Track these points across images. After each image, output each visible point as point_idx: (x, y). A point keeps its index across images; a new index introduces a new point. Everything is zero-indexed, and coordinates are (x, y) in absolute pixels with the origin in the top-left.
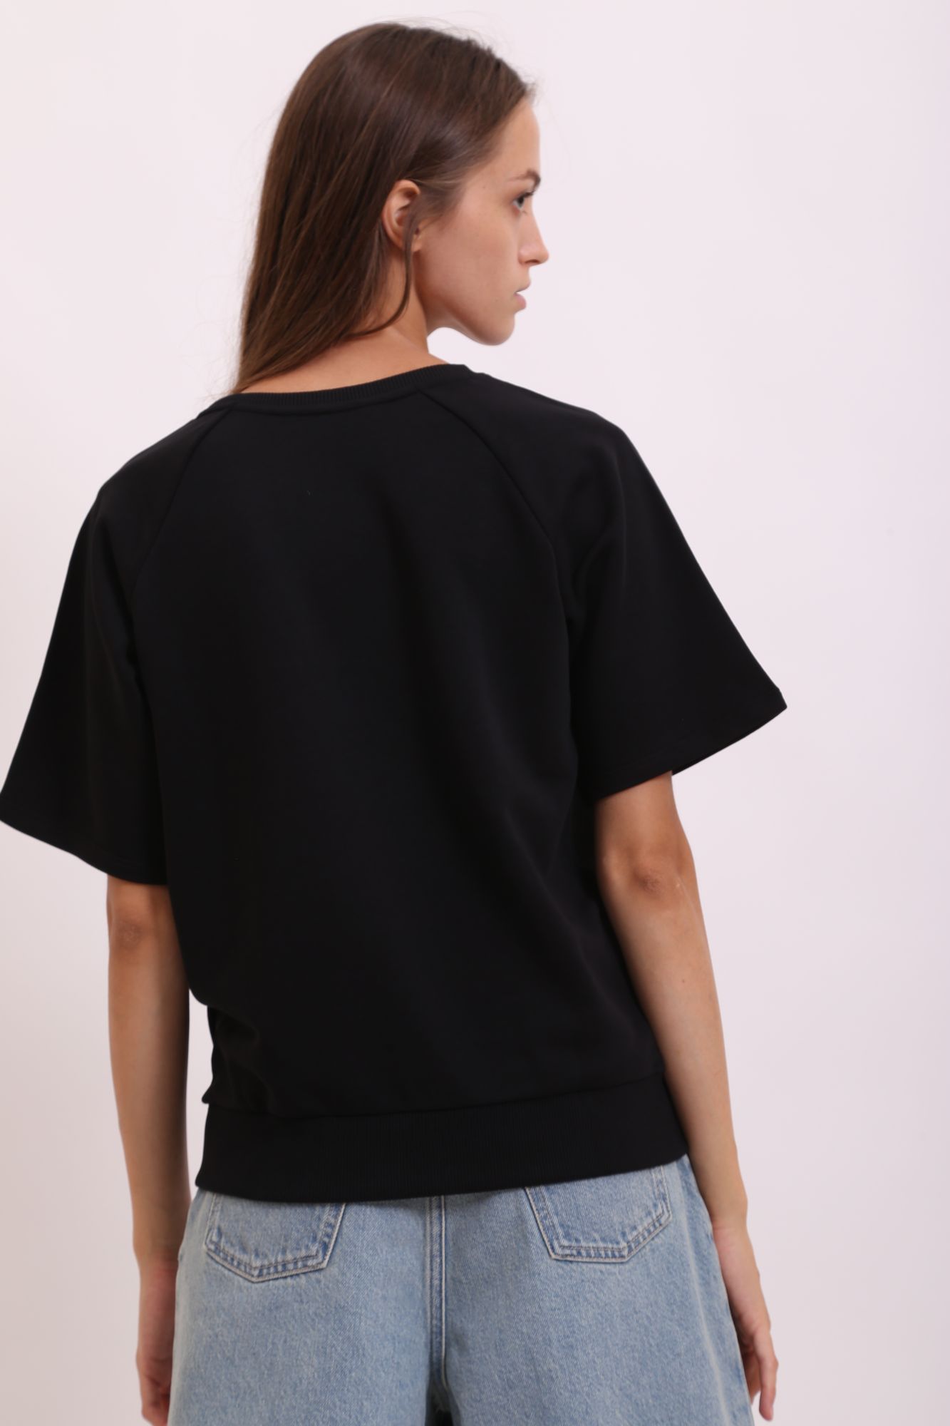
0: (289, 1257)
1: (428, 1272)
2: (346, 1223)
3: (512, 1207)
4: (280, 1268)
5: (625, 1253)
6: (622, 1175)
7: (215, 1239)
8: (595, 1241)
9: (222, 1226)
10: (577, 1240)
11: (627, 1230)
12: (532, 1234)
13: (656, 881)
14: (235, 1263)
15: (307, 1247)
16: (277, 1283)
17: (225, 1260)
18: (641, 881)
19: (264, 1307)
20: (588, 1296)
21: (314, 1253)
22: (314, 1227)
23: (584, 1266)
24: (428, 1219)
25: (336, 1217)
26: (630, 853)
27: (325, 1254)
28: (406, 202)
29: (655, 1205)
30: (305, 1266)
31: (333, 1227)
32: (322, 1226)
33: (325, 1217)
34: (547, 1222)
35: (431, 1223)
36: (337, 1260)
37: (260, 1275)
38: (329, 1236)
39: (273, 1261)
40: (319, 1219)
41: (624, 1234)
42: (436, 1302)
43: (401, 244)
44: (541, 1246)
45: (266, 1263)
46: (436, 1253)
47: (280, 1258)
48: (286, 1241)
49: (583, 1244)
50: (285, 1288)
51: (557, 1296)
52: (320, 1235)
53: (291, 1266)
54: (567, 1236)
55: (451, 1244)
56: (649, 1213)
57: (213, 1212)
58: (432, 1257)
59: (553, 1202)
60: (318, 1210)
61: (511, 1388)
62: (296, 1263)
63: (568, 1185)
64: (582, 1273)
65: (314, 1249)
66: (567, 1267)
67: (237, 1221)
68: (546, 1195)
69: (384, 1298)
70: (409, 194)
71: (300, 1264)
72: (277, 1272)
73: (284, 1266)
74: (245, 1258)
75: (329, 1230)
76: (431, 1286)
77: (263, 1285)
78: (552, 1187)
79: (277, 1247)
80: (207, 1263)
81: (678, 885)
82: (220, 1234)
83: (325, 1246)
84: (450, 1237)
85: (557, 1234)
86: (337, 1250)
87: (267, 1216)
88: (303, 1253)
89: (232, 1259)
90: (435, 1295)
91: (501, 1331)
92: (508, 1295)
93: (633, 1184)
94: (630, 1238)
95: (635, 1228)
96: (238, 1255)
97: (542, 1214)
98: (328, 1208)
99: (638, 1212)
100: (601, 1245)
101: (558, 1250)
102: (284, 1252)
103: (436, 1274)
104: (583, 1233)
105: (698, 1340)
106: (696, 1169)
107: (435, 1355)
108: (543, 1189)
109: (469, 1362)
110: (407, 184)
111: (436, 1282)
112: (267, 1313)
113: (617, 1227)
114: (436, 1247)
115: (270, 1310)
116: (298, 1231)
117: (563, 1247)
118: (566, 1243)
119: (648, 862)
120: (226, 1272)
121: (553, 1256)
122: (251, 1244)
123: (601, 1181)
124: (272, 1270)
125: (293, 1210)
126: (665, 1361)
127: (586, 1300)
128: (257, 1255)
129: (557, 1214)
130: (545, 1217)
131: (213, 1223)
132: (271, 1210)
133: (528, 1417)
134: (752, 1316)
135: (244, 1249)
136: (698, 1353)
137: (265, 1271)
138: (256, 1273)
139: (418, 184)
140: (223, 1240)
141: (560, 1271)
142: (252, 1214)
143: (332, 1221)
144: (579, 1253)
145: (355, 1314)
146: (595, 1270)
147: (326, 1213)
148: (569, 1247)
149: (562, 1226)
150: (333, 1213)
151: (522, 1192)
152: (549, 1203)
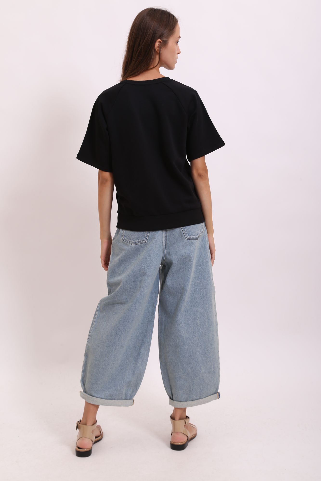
0: (140, 241)
1: (163, 243)
2: (150, 234)
3: (179, 231)
4: (138, 242)
5: (198, 238)
6: (197, 225)
7: (124, 237)
8: (193, 236)
9: (125, 235)
10: (190, 236)
11: (198, 234)
12: (182, 235)
13: (202, 176)
14: (129, 242)
15: (143, 239)
16: (137, 245)
17: (127, 241)
18: (200, 175)
19: (135, 249)
20: (192, 245)
21: (144, 240)
22: (144, 236)
23: (192, 240)
24: (164, 233)
25: (148, 234)
26: (197, 170)
27: (146, 240)
28: (159, 43)
29: (202, 230)
30: (143, 242)
31: (147, 235)
32: (145, 235)
33: (146, 234)
34: (185, 233)
35: (164, 234)
36: (148, 241)
37: (134, 244)
38: (147, 237)
39: (136, 241)
40: (145, 234)
41: (198, 235)
42: (165, 248)
43: (158, 52)
44: (184, 237)
45: (135, 242)
46: (165, 239)
47: (138, 241)
48: (139, 238)
49: (192, 236)
50: (139, 246)
51: (187, 245)
52: (145, 237)
53: (140, 242)
54: (189, 235)
55: (167, 238)
56: (201, 231)
57: (123, 232)
58: (164, 240)
59: (186, 229)
60: (144, 232)
61: (178, 261)
62: (141, 242)
63: (188, 226)
64: (191, 241)
65: (144, 239)
66: (189, 240)
67: (129, 234)
68: (185, 228)
69: (156, 247)
70: (160, 42)
71: (142, 242)
72: (137, 243)
73: (139, 242)
74: (131, 241)
75: (147, 236)
76: (164, 245)
77: (135, 246)
78: (186, 227)
79: (137, 239)
80: (123, 241)
81: (206, 176)
82: (125, 236)
83: (146, 239)
84: (167, 237)
85: (187, 235)
86: (148, 239)
87: (135, 234)
88: (142, 240)
89: (128, 241)
90: (164, 247)
91: (177, 251)
92: (178, 245)
93: (199, 226)
94: (199, 235)
95: (199, 234)
96: (129, 240)
97: (184, 232)
98: (146, 232)
99: (200, 231)
100: (195, 236)
101: (187, 238)
102: (138, 240)
103: (165, 243)
104: (191, 234)
105: (207, 253)
106: (205, 224)
107: (163, 257)
108: (184, 227)
109: (171, 257)
110: (159, 40)
111: (165, 244)
112: (136, 250)
113: (197, 233)
114: (165, 238)
115: (136, 249)
116: (141, 236)
117: (188, 237)
118: (189, 236)
119: (201, 172)
120: (127, 243)
121: (186, 239)
122: (132, 238)
123: (194, 225)
124: (136, 243)
125: (140, 233)
126: (200, 256)
127: (192, 246)
128: (133, 240)
129: (187, 231)
130: (185, 232)
131: (123, 234)
132: (135, 233)
133: (181, 265)
134: (212, 248)
135: (130, 239)
136: (206, 255)
137: (135, 243)
138: (133, 243)
139: (161, 40)
140: (126, 237)
141: (188, 241)
142: (131, 233)
143: (147, 234)
144: (191, 238)
145: (150, 249)
146: (194, 241)
147: (146, 233)
148: (189, 237)
149: (188, 233)
150: (147, 233)
151: (181, 228)
152: (185, 230)
